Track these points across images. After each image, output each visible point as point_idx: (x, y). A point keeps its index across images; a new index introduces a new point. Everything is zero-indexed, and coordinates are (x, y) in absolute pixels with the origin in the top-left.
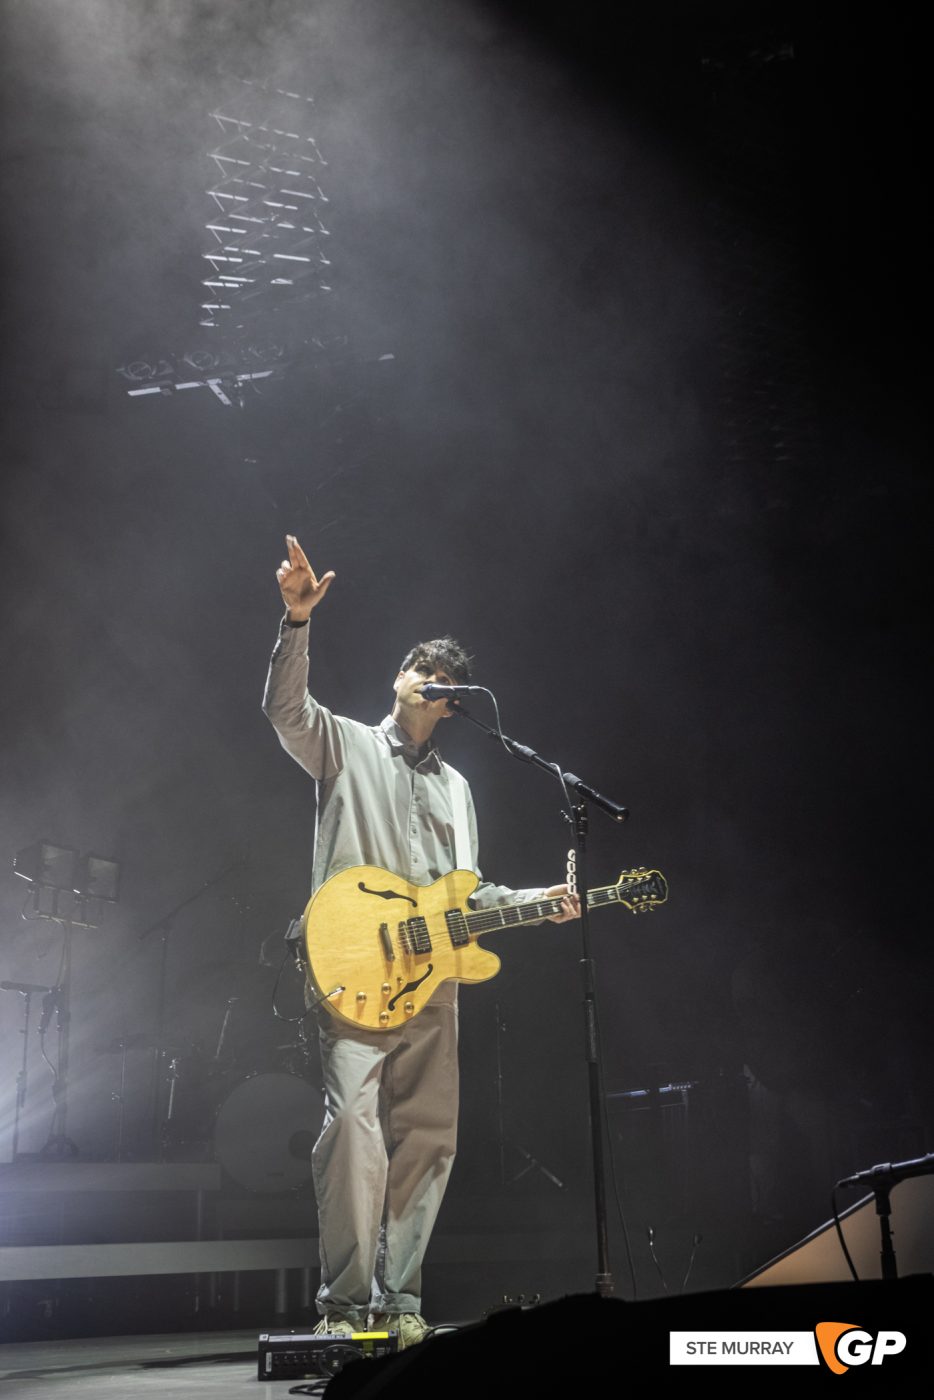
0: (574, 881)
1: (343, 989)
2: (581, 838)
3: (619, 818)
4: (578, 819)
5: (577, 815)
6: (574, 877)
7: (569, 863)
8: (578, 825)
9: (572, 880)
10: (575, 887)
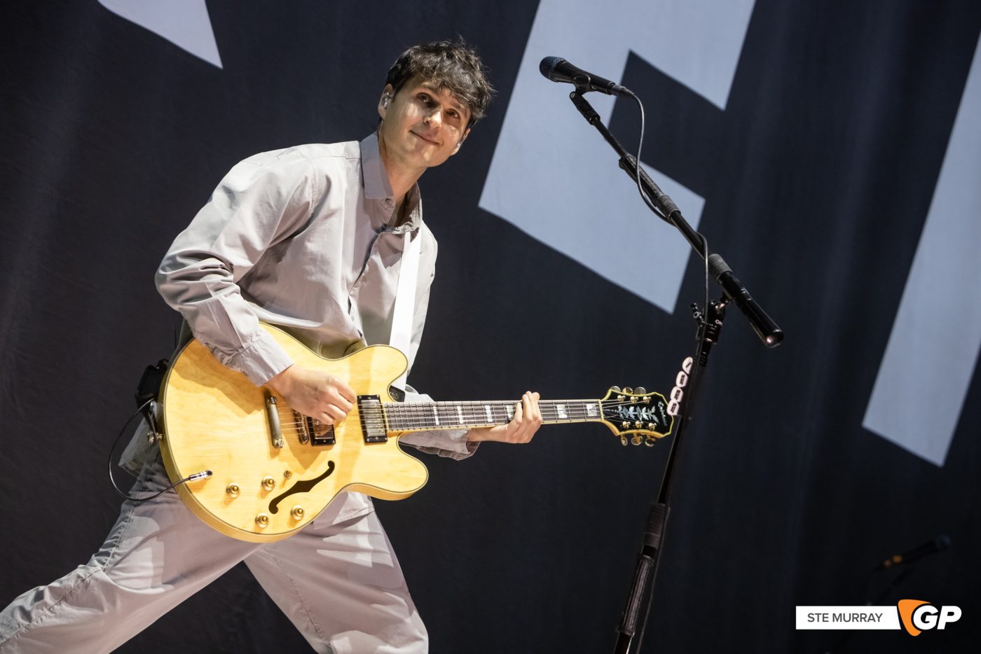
0: (679, 399)
1: (209, 473)
2: (706, 347)
3: (769, 341)
4: (711, 320)
5: (712, 315)
6: (681, 393)
7: (681, 373)
8: (708, 328)
9: (676, 397)
10: (677, 407)
